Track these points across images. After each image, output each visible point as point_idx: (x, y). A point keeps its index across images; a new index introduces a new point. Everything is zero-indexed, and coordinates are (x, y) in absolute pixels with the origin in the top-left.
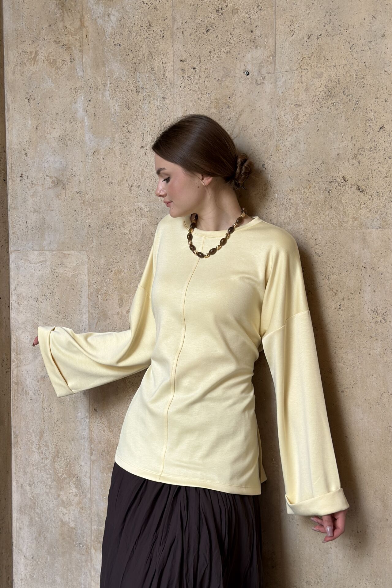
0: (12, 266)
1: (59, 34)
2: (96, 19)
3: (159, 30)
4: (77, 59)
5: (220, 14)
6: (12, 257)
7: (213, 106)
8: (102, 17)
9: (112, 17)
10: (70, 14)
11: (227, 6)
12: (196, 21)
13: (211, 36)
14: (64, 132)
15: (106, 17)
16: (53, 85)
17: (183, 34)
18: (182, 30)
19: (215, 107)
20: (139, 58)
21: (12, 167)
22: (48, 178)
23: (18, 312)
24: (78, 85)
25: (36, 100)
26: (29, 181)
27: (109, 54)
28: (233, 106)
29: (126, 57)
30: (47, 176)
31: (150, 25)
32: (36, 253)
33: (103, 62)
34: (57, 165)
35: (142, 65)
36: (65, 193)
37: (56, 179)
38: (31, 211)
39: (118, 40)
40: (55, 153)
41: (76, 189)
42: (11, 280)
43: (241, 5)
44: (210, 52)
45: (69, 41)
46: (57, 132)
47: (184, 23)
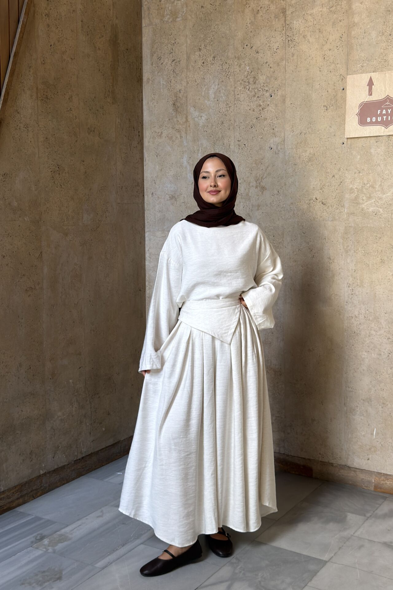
0: (147, 239)
1: (174, 124)
2: (194, 118)
3: (227, 126)
4: (184, 137)
5: (258, 120)
6: (146, 235)
7: (254, 163)
8: (197, 117)
9: (203, 118)
10: (180, 115)
11: (261, 117)
12: (246, 123)
13: (254, 130)
14: (176, 172)
15: (200, 117)
16: (170, 149)
17: (239, 127)
18: (238, 126)
19: (255, 164)
20: (217, 138)
21: (147, 189)
22: (167, 195)
23: (150, 262)
24: (184, 150)
25: (161, 156)
26: (157, 197)
27: (201, 135)
28: (264, 164)
29: (210, 137)
30: (167, 194)
31: (223, 123)
32: (160, 232)
33: (198, 139)
34: (172, 189)
35: (218, 142)
36: (176, 203)
37: (171, 196)
38: (158, 212)
39: (206, 129)
40: (171, 183)
41: (182, 201)
42: (146, 246)
43: (268, 116)
44: (253, 137)
45: (179, 128)
46: (172, 172)
47: (240, 123)
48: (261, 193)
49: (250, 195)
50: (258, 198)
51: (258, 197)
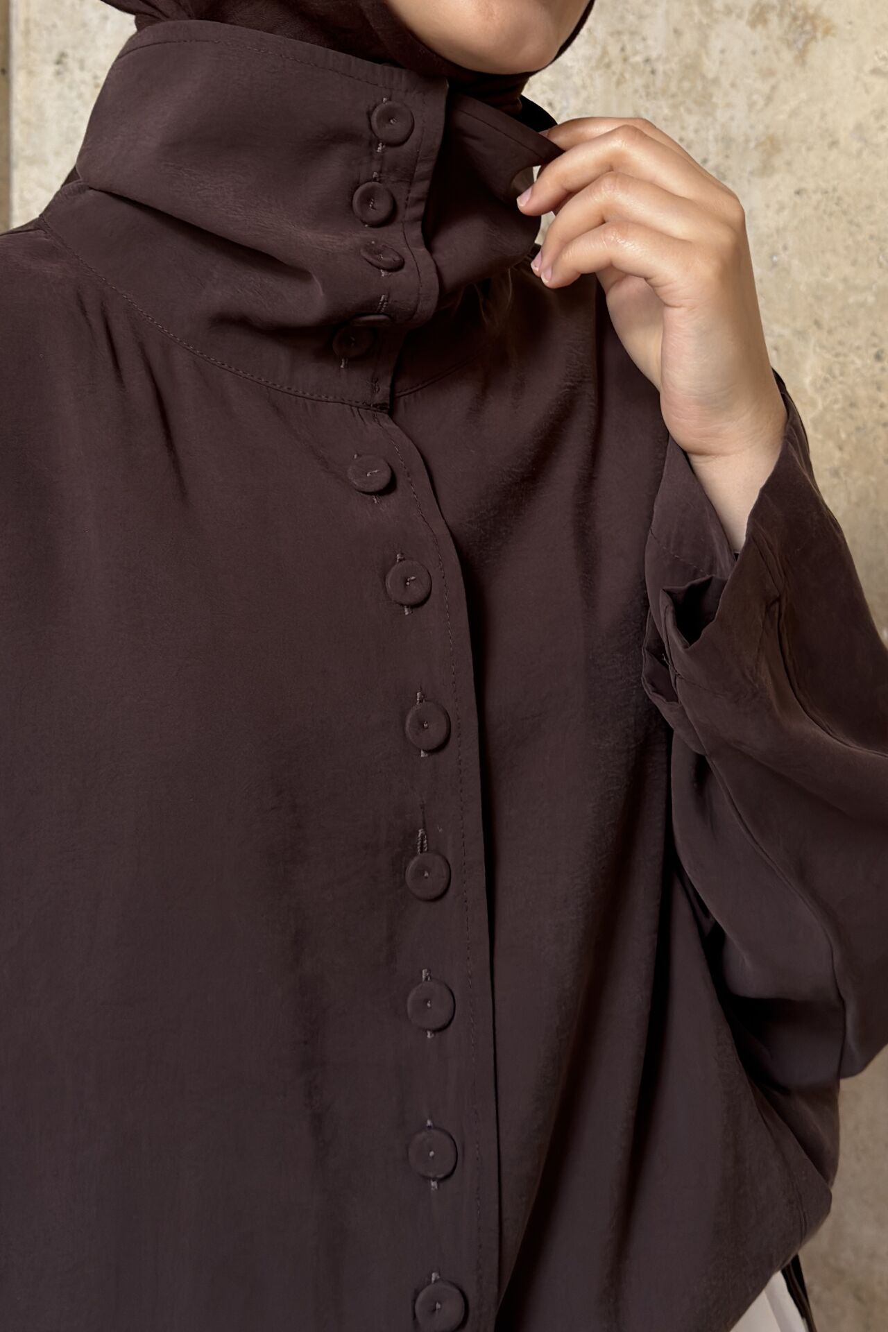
48: (788, 56)
49: (710, 67)
50: (765, 87)
51: (772, 81)
